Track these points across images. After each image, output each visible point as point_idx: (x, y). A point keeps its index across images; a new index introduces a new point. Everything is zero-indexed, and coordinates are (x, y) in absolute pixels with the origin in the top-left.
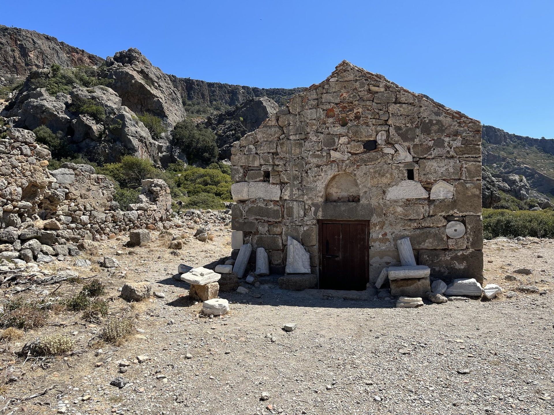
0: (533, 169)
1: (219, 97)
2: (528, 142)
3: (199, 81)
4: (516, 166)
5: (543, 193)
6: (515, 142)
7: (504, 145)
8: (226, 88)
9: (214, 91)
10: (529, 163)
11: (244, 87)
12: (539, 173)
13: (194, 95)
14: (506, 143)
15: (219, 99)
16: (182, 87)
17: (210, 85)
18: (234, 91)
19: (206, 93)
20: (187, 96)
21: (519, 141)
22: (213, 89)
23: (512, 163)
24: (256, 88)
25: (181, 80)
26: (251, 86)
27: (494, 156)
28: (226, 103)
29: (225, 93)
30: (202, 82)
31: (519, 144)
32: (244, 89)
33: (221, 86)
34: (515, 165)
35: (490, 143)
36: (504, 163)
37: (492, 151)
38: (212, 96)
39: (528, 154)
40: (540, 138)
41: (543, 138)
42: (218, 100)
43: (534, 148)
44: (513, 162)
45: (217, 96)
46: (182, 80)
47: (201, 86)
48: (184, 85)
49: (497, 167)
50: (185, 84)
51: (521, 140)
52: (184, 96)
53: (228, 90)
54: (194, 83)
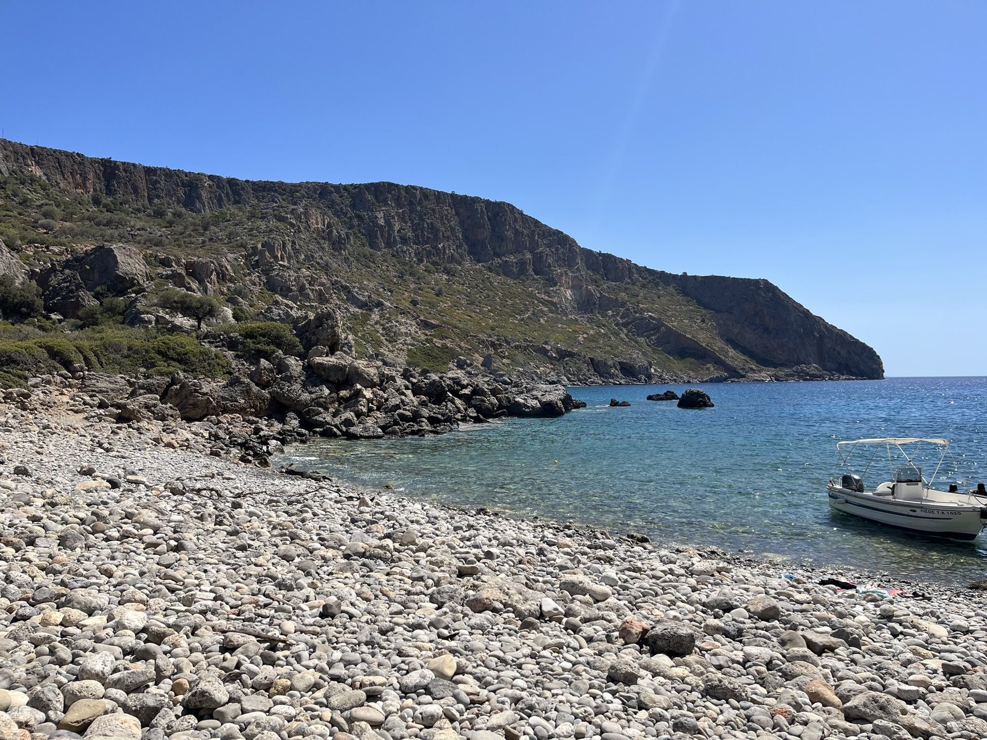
0: (660, 319)
1: (165, 192)
2: (663, 278)
3: (128, 164)
4: (637, 315)
5: (669, 354)
6: (646, 278)
7: (628, 283)
8: (179, 177)
9: (156, 182)
10: (656, 311)
11: (211, 177)
12: (667, 326)
13: (118, 187)
14: (632, 280)
15: (166, 195)
16: (96, 172)
17: (149, 171)
18: (192, 183)
19: (142, 185)
20: (104, 188)
21: (651, 278)
22: (155, 178)
23: (632, 311)
24: (234, 179)
25: (93, 161)
26: (225, 175)
27: (609, 299)
28: (179, 202)
29: (178, 186)
30: (134, 165)
31: (650, 282)
32: (213, 181)
33: (169, 174)
34: (636, 312)
35: (608, 279)
36: (622, 310)
37: (608, 293)
38: (153, 189)
39: (659, 297)
40: (680, 274)
41: (685, 273)
42: (162, 197)
43: (671, 289)
44: (634, 308)
45: (162, 190)
46: (97, 162)
47: (131, 173)
48: (100, 170)
49: (613, 315)
50: (102, 168)
51: (653, 275)
52: (98, 188)
53: (182, 181)
54: (118, 166)
